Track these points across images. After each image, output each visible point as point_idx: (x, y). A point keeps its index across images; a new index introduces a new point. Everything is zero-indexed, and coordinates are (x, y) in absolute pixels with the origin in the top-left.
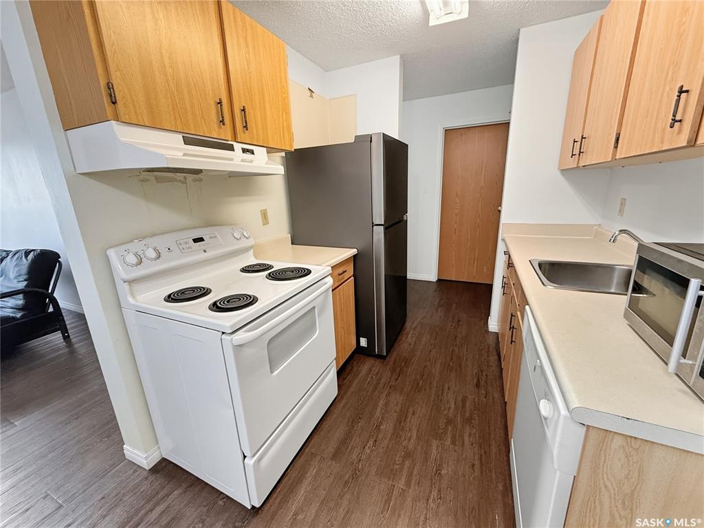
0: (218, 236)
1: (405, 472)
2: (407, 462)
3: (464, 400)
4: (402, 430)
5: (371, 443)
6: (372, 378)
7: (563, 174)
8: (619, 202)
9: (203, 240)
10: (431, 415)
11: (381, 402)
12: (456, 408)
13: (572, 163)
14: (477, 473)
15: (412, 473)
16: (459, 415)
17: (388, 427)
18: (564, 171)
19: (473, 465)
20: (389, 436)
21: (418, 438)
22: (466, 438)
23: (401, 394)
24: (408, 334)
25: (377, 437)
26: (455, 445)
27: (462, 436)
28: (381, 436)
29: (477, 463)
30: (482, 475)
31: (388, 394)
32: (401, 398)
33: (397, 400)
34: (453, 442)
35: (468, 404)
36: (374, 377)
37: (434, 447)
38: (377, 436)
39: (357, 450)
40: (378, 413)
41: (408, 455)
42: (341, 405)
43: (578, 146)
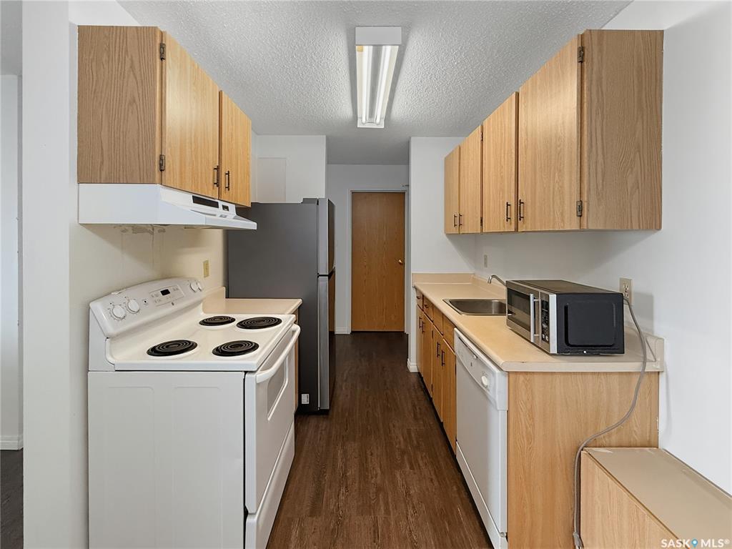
0: (179, 288)
1: (381, 502)
2: (380, 495)
3: (409, 433)
4: (367, 471)
5: (343, 490)
6: (321, 433)
7: (448, 237)
8: (483, 259)
9: (169, 293)
10: (387, 451)
11: (340, 452)
12: (405, 440)
13: (455, 231)
14: (436, 484)
15: (387, 502)
16: (409, 445)
17: (352, 472)
18: (449, 235)
19: (432, 480)
20: (357, 479)
21: (383, 473)
22: (420, 462)
23: (354, 441)
24: (341, 387)
25: (347, 484)
26: (414, 469)
27: (417, 461)
28: (349, 482)
29: (434, 477)
30: (440, 484)
31: (343, 445)
32: (356, 444)
33: (353, 447)
34: (412, 468)
35: (413, 435)
36: (323, 432)
37: (398, 476)
38: (347, 482)
39: (333, 501)
40: (340, 463)
41: (379, 489)
42: (301, 466)
43: (458, 221)
